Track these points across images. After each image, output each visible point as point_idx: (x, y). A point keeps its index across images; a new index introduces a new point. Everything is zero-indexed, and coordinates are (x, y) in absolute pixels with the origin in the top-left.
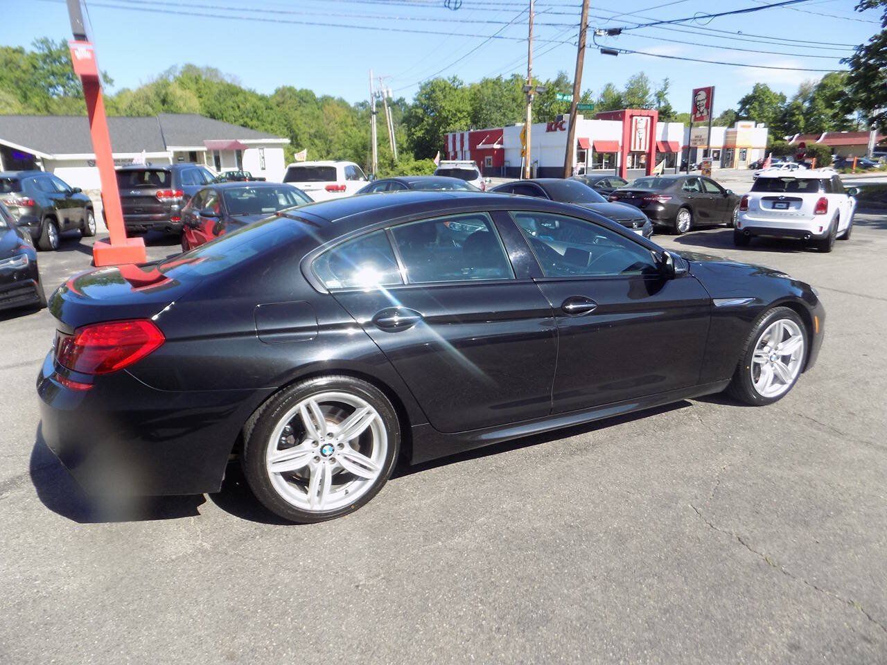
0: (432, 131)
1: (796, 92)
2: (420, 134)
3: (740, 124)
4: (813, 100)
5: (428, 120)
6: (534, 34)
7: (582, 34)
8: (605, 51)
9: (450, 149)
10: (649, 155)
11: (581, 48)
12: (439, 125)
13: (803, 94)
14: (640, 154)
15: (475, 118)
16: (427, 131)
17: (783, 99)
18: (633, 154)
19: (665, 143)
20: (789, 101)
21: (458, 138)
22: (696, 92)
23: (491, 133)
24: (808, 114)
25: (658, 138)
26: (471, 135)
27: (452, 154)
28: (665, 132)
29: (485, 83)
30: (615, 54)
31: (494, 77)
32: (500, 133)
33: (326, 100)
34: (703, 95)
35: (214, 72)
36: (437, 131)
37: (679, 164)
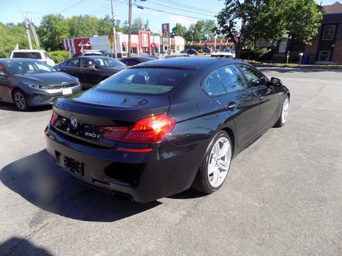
0: (52, 38)
1: (189, 27)
2: (46, 39)
3: (175, 37)
4: (195, 30)
5: (49, 33)
8: (139, 7)
9: (65, 46)
10: (149, 48)
11: (130, 6)
12: (56, 35)
13: (192, 27)
14: (145, 48)
15: (72, 32)
16: (50, 38)
17: (186, 29)
18: (143, 48)
19: (154, 44)
20: (187, 29)
21: (68, 41)
22: (163, 25)
23: (84, 39)
24: (193, 34)
25: (151, 42)
26: (74, 40)
27: (66, 48)
28: (154, 40)
29: (74, 18)
30: (142, 8)
31: (78, 16)
32: (88, 39)
34: (165, 26)
36: (55, 38)
37: (159, 51)
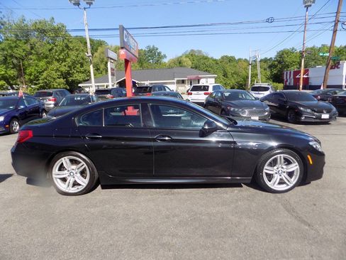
2: (275, 72)
6: (307, 28)
7: (336, 25)
9: (285, 77)
11: (335, 32)
12: (284, 68)
16: (279, 71)
21: (289, 73)
26: (294, 72)
27: (286, 80)
32: (307, 71)
33: (240, 60)
35: (200, 52)
